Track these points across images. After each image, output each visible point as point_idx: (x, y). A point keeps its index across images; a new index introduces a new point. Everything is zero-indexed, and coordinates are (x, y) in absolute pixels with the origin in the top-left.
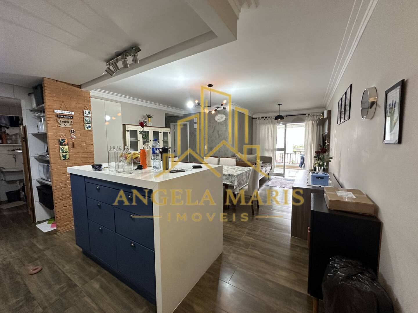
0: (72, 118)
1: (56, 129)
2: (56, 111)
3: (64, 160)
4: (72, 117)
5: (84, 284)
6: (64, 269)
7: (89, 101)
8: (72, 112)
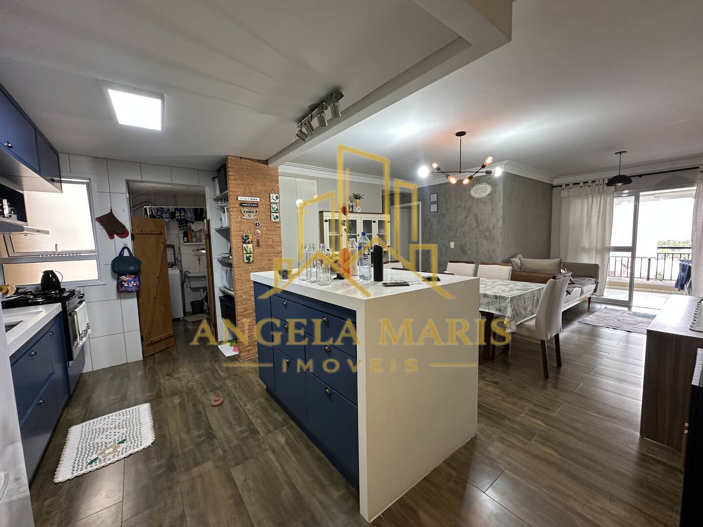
0: (257, 206)
1: (240, 222)
2: (239, 198)
3: (247, 263)
4: (257, 204)
5: (267, 434)
6: (246, 408)
7: (278, 181)
8: (257, 198)
